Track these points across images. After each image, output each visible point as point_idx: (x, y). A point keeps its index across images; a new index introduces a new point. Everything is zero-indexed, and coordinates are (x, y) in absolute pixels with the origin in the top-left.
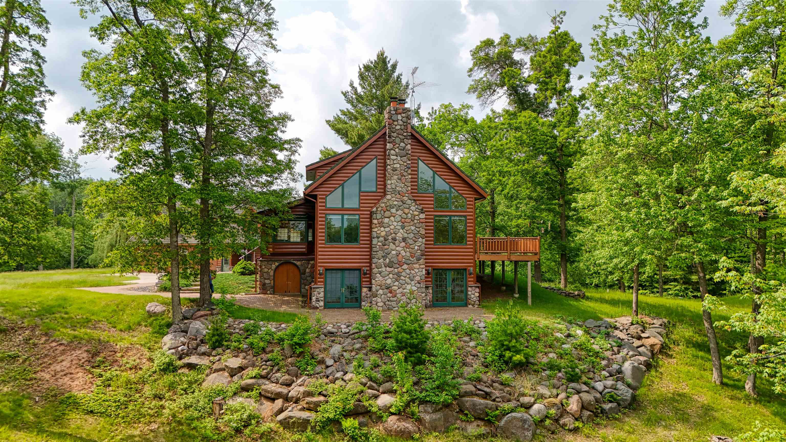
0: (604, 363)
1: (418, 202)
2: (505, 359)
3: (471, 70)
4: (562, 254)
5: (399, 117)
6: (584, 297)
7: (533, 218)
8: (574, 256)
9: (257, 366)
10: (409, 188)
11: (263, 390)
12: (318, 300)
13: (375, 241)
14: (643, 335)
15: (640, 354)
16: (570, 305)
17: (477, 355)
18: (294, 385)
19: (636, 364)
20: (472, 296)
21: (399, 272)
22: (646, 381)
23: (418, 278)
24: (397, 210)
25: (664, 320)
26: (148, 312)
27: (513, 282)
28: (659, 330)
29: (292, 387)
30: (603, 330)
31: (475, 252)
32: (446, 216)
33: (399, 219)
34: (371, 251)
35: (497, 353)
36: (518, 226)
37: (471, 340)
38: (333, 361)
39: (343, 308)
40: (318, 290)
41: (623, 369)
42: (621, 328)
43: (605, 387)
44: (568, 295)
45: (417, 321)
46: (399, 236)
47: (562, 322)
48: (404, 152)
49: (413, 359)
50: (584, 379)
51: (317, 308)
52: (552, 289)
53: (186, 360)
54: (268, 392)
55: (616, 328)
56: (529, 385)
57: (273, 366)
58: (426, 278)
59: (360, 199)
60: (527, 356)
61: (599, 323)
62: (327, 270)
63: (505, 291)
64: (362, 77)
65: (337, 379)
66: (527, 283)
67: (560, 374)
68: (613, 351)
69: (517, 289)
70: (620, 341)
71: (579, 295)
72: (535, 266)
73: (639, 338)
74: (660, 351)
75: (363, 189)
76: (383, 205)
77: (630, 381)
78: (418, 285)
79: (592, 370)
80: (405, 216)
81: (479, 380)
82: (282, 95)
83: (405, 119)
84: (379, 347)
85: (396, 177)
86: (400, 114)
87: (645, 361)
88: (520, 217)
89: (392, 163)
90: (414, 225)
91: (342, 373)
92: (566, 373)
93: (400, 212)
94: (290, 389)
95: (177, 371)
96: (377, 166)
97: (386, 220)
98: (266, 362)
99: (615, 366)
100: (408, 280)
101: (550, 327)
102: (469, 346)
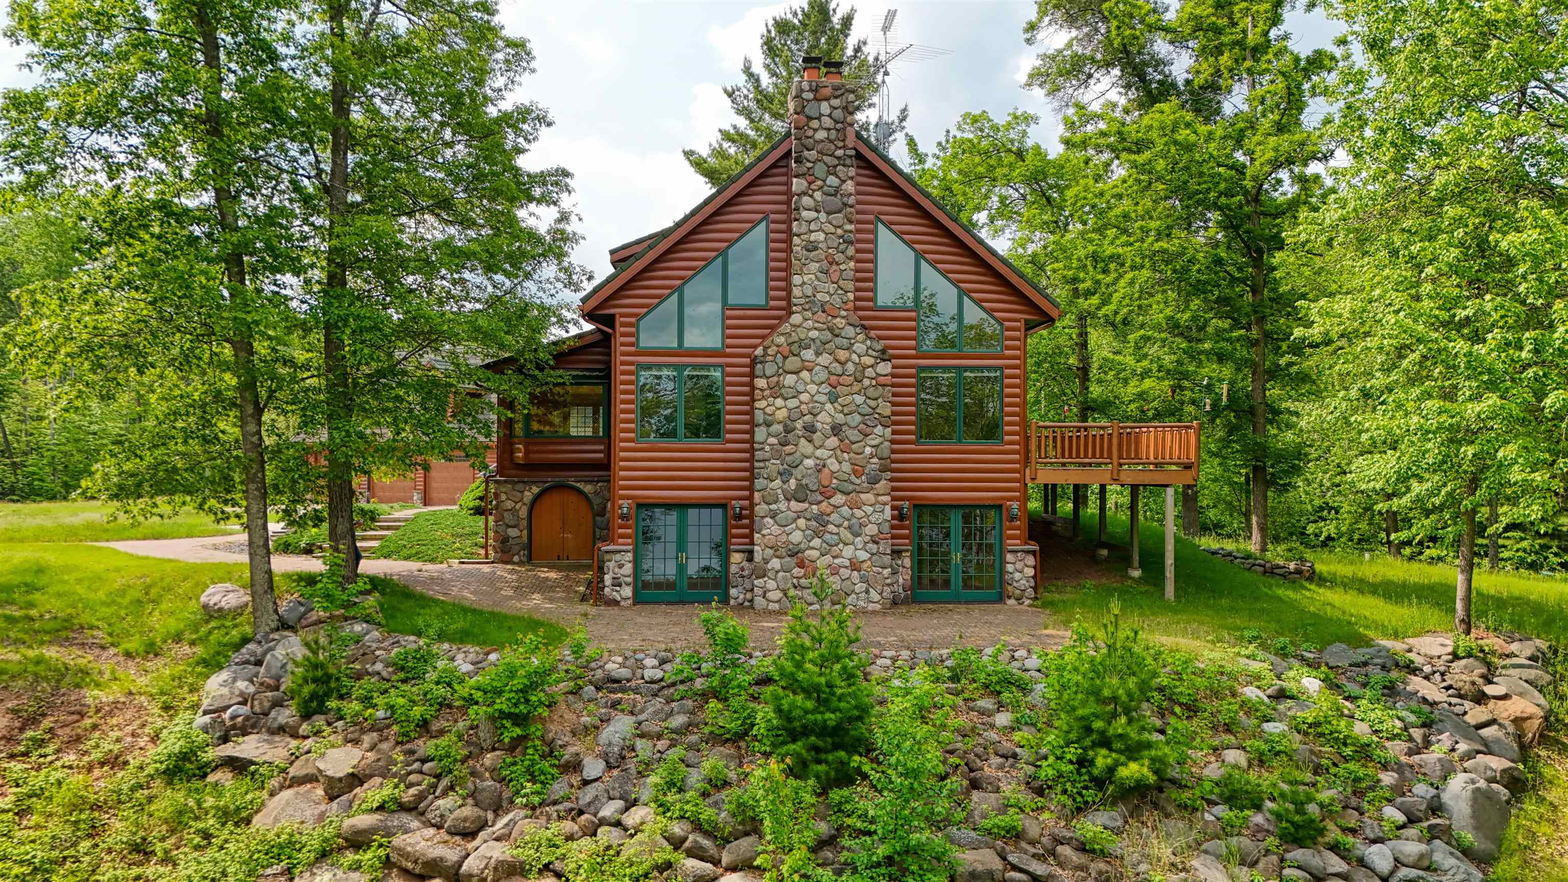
0: (1388, 778)
1: (873, 333)
2: (1096, 772)
3: (1032, 27)
4: (1255, 468)
5: (825, 108)
6: (1313, 577)
7: (1179, 376)
8: (1287, 473)
9: (394, 775)
10: (851, 296)
11: (394, 849)
12: (617, 583)
13: (760, 434)
14: (1489, 690)
15: (1488, 749)
16: (1280, 599)
17: (1015, 756)
18: (482, 835)
19: (1482, 784)
20: (1017, 576)
21: (822, 514)
22: (1515, 834)
23: (872, 529)
24: (818, 354)
25: (1538, 642)
26: (205, 607)
27: (1127, 538)
28: (1532, 674)
29: (476, 843)
30: (1377, 676)
31: (1026, 461)
32: (946, 368)
33: (823, 375)
34: (751, 460)
35: (1072, 753)
36: (1141, 396)
37: (1001, 706)
38: (601, 765)
39: (682, 602)
40: (618, 557)
41: (1446, 797)
42: (1427, 669)
43: (1398, 862)
44: (1271, 571)
45: (838, 659)
46: (824, 420)
47: (1261, 654)
48: (837, 201)
49: (822, 768)
50: (1334, 833)
51: (616, 603)
52: (1230, 554)
53: (228, 750)
54: (406, 856)
55: (1411, 668)
56: (1166, 853)
57: (438, 777)
58: (893, 527)
59: (725, 327)
60: (1158, 770)
61: (1361, 654)
62: (639, 506)
63: (1107, 560)
64: (770, 48)
65: (603, 822)
66: (1162, 539)
67: (1259, 819)
68: (1411, 739)
69: (1136, 557)
70: (1426, 708)
71: (1298, 572)
72: (1185, 494)
73: (1480, 698)
74: (1541, 735)
75: (731, 300)
76: (782, 340)
77: (1469, 837)
78: (873, 547)
79: (1354, 801)
80: (838, 369)
81: (1015, 835)
82: (533, 65)
83: (838, 114)
84: (734, 726)
85: (814, 266)
86: (827, 99)
87: (1504, 771)
88: (1146, 374)
89: (804, 229)
90: (863, 391)
91: (620, 804)
92: (1279, 816)
93: (825, 359)
94: (470, 846)
95: (205, 775)
96: (768, 241)
97: (790, 380)
98: (424, 761)
99: (1421, 789)
100: (846, 535)
101: (1229, 668)
102: (992, 726)
